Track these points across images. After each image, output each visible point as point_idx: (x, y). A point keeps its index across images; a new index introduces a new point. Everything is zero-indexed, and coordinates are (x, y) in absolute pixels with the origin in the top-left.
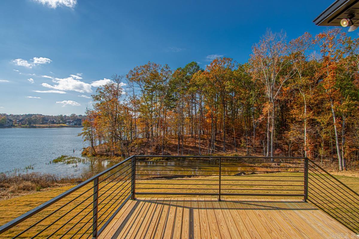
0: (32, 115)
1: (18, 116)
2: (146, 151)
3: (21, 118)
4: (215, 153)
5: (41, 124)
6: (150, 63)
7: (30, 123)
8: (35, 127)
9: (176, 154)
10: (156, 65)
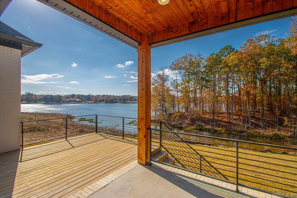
0: (125, 96)
1: (119, 96)
2: (184, 122)
3: (120, 98)
4: (251, 130)
5: (129, 101)
6: (187, 54)
7: (124, 101)
8: (127, 103)
9: (209, 126)
10: (191, 55)
